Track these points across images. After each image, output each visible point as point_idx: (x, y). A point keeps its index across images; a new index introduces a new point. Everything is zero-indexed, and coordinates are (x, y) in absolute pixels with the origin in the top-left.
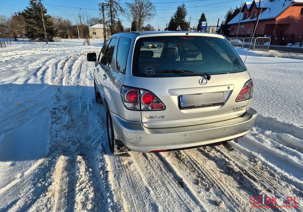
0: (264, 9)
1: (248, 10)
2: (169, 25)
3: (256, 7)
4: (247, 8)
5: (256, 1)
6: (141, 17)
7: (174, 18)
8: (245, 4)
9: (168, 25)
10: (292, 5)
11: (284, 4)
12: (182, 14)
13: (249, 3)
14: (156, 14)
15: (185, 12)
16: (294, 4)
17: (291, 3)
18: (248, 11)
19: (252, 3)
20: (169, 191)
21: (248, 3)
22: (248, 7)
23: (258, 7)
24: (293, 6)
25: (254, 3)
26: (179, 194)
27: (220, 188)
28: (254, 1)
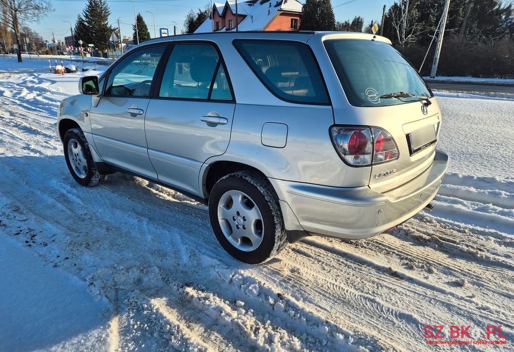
0: (244, 17)
1: (220, 16)
2: (76, 31)
3: (232, 12)
4: (218, 13)
5: (230, 3)
6: (16, 11)
7: (84, 19)
8: (214, 5)
9: (73, 30)
10: (280, 13)
11: (269, 11)
12: (101, 13)
13: (220, 5)
14: (52, 9)
15: (106, 9)
16: (282, 12)
17: (278, 10)
18: (221, 18)
19: (224, 5)
20: (395, 291)
21: (218, 5)
22: (221, 12)
23: (234, 12)
24: (280, 15)
25: (227, 7)
26: (408, 289)
27: (440, 265)
28: (227, 3)
